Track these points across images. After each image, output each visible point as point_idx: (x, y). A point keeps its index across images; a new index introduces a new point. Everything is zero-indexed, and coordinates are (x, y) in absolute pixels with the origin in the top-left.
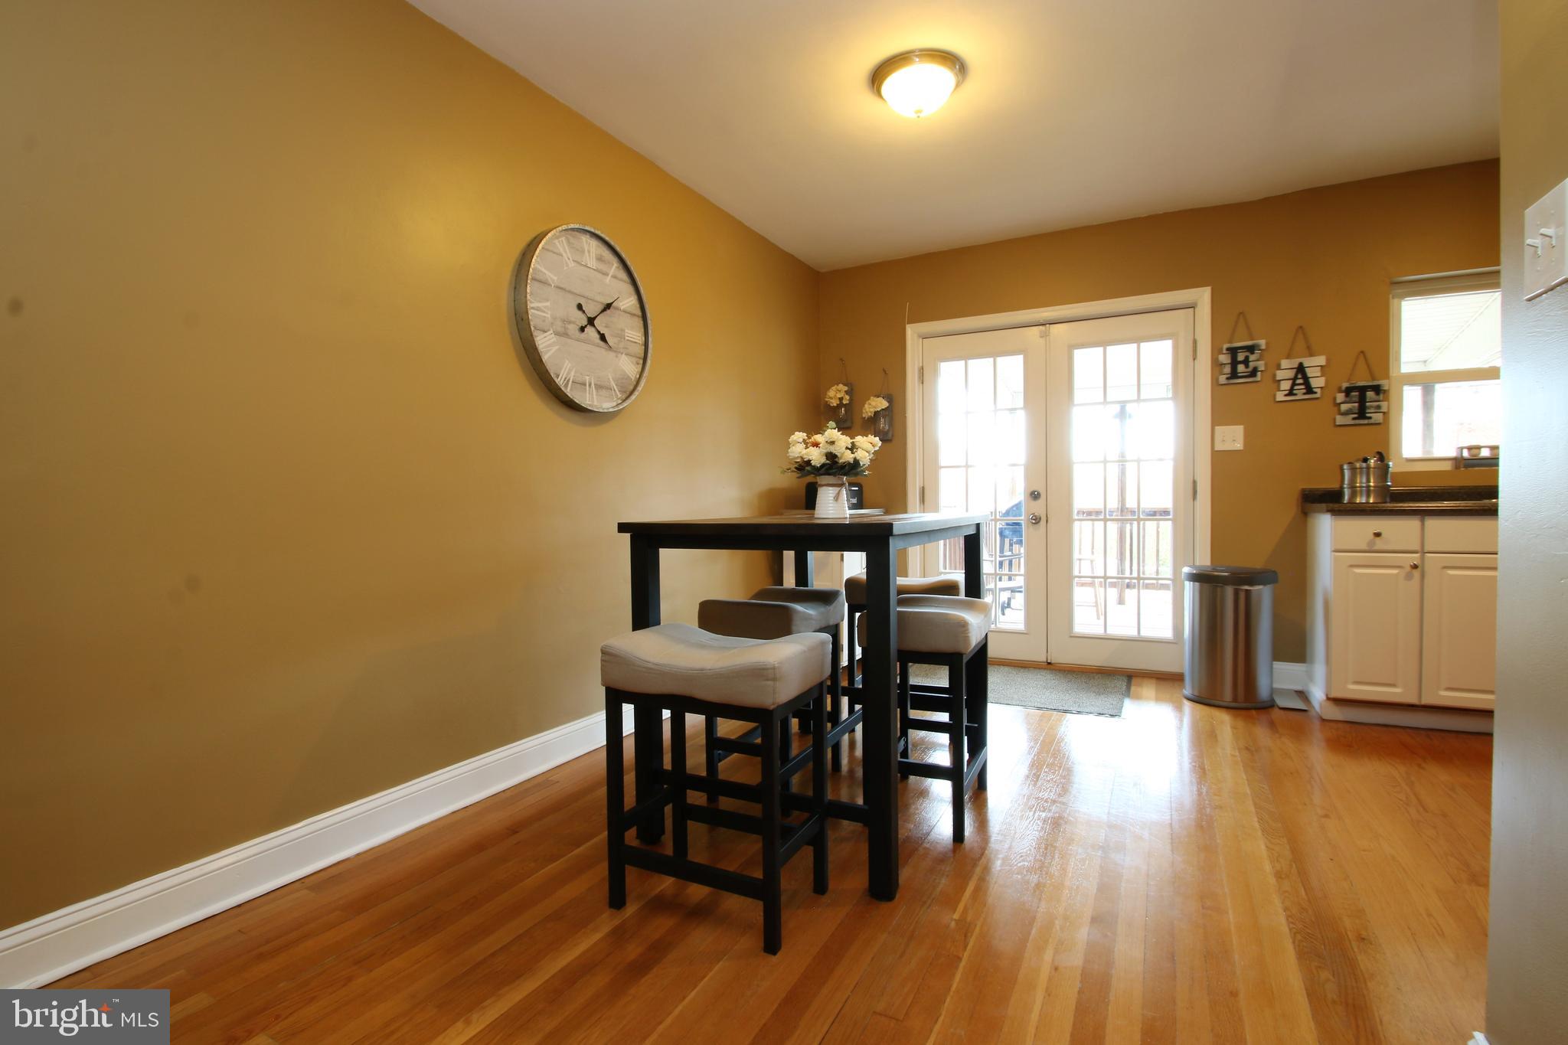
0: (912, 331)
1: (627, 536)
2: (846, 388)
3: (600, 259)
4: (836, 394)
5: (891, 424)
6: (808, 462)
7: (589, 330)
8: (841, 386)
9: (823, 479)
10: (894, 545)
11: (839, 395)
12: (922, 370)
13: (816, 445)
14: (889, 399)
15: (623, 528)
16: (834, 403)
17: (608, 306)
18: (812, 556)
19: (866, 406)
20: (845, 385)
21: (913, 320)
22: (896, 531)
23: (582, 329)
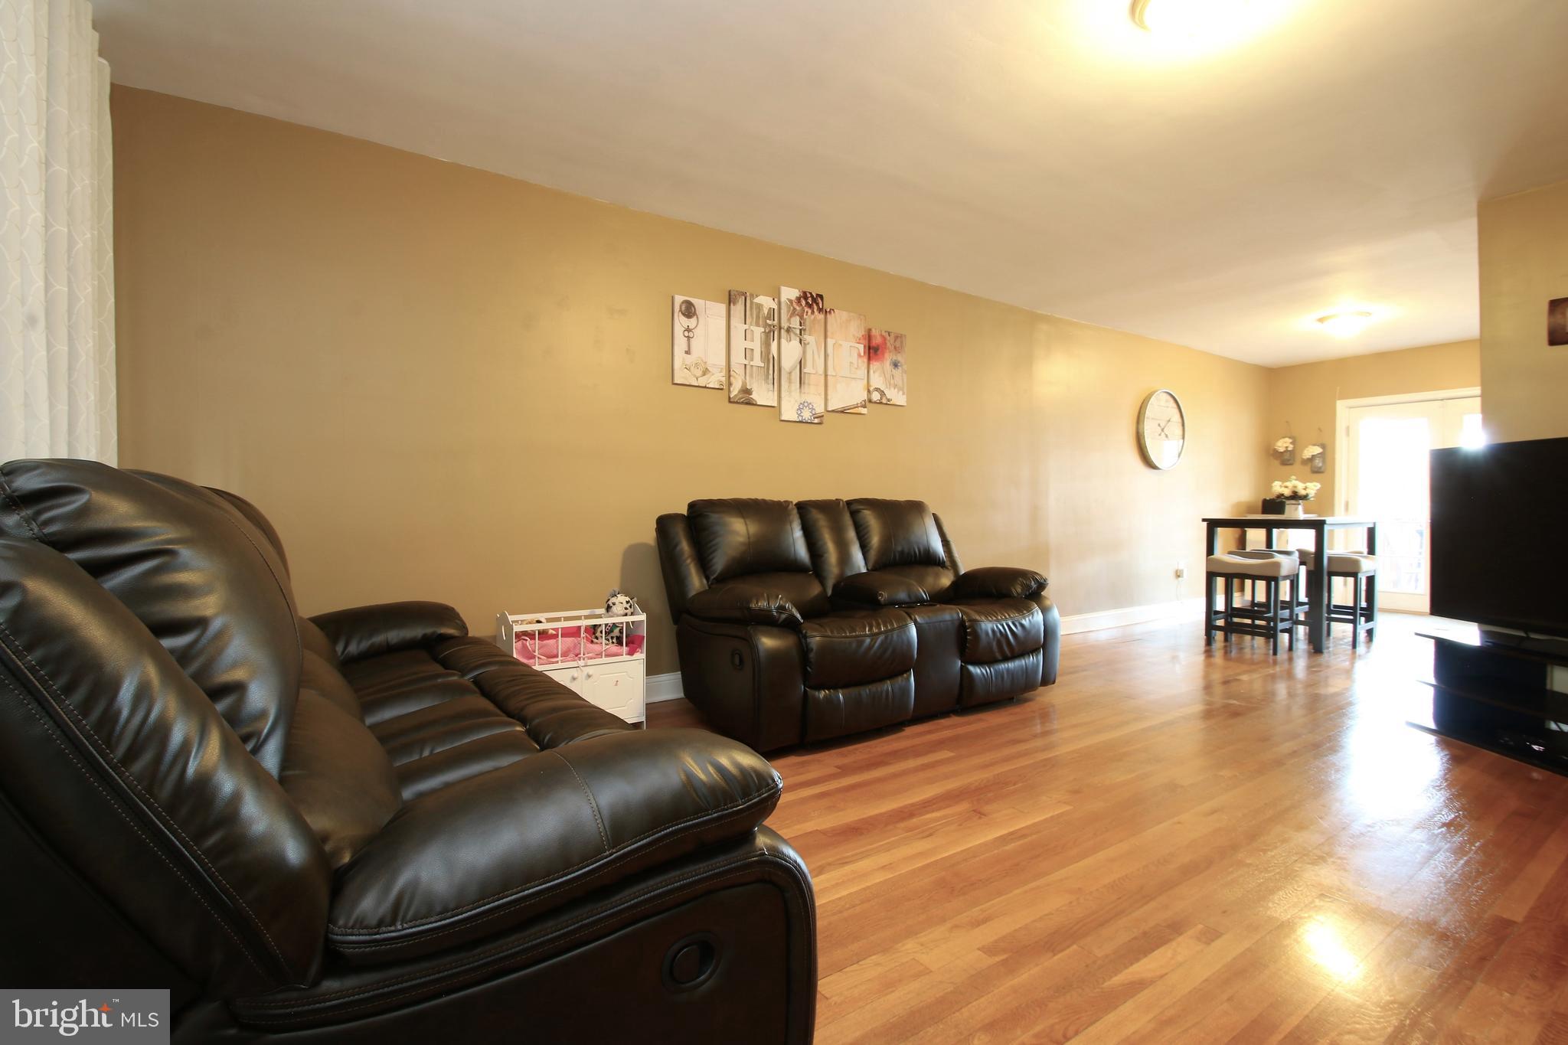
0: (1341, 405)
1: (1205, 523)
2: (1291, 441)
3: (1167, 401)
4: (1283, 444)
5: (1324, 462)
6: (1283, 495)
7: (1163, 433)
8: (1287, 440)
9: (1288, 502)
10: (1326, 528)
11: (1285, 445)
12: (1348, 428)
13: (1286, 487)
14: (1323, 446)
15: (1204, 520)
16: (1282, 450)
17: (1169, 421)
18: (1275, 531)
19: (1305, 451)
20: (1290, 438)
21: (1343, 397)
22: (1327, 522)
23: (1160, 435)
